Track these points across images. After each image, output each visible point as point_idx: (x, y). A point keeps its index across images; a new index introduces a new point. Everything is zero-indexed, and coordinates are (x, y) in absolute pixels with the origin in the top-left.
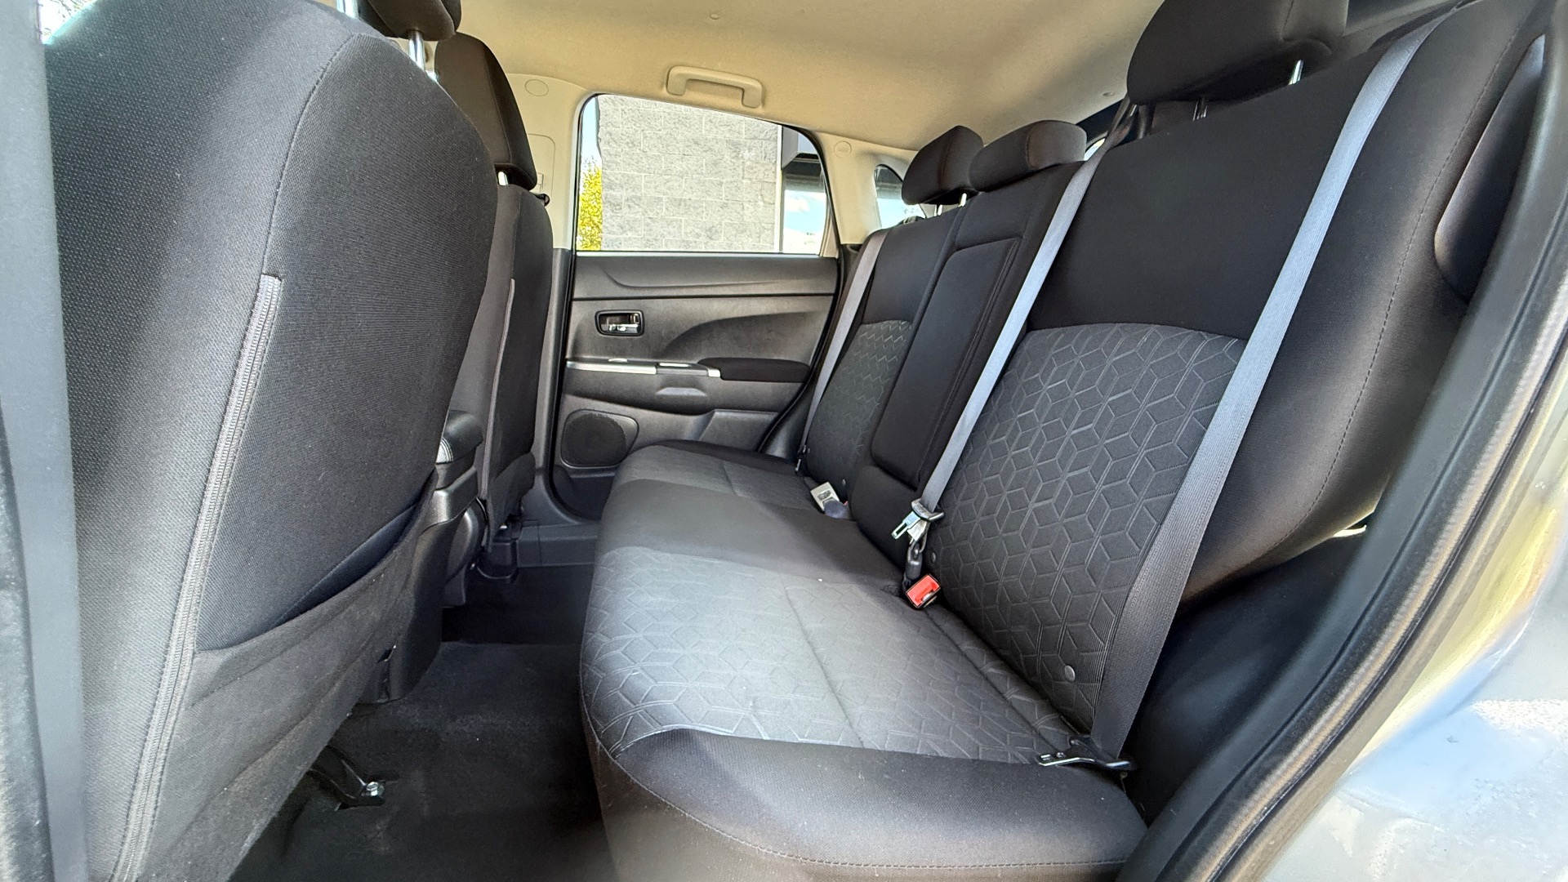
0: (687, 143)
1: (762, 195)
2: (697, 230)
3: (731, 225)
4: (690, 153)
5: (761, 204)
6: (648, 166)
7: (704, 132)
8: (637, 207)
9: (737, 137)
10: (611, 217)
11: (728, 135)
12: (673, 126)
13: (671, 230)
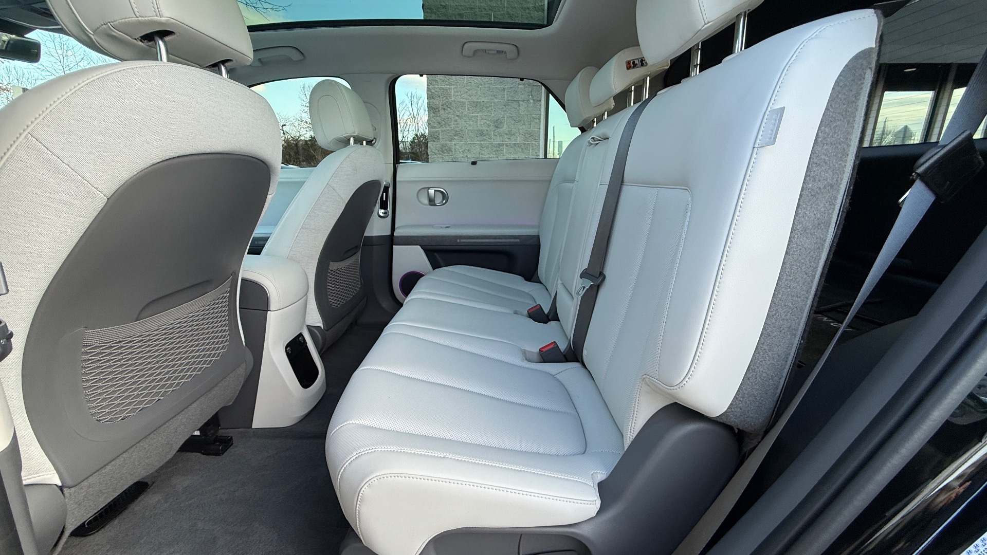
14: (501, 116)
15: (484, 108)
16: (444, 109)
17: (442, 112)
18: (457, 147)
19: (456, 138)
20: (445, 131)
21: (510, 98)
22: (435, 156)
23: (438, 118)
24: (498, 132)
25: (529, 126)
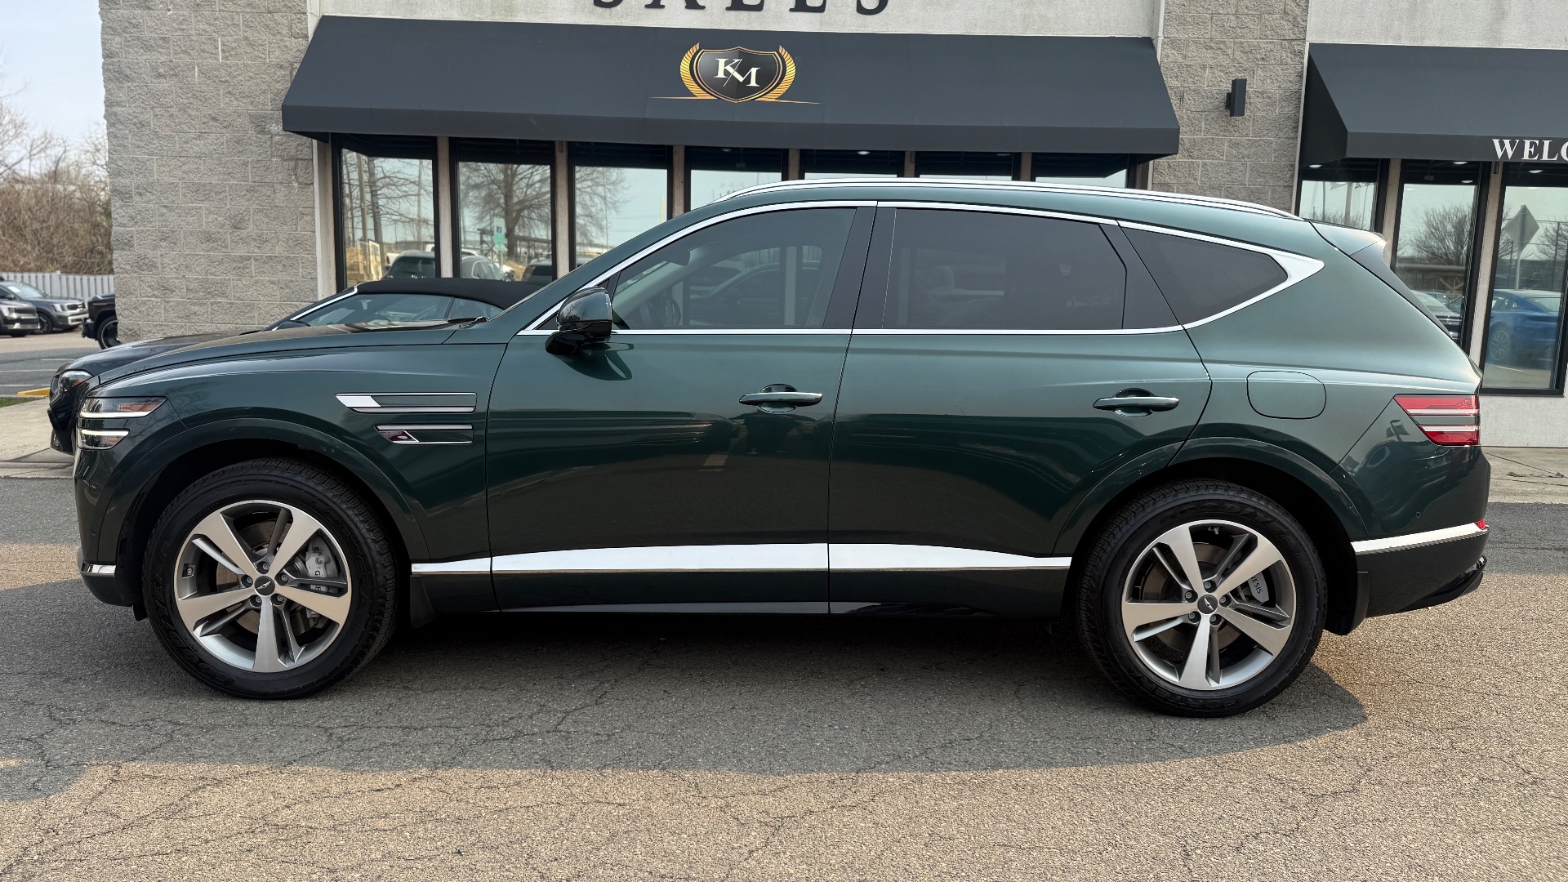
0: (206, 120)
1: (296, 175)
2: (220, 219)
3: (262, 211)
4: (207, 130)
5: (296, 185)
6: (159, 148)
7: (222, 106)
8: (148, 194)
9: (262, 110)
10: (122, 207)
11: (251, 107)
12: (186, 101)
13: (190, 219)
14: (244, 208)
15: (213, 194)
16: (140, 194)
17: (137, 199)
18: (166, 260)
19: (164, 244)
20: (142, 231)
21: (257, 179)
22: (126, 275)
23: (130, 210)
24: (238, 235)
25: (294, 227)
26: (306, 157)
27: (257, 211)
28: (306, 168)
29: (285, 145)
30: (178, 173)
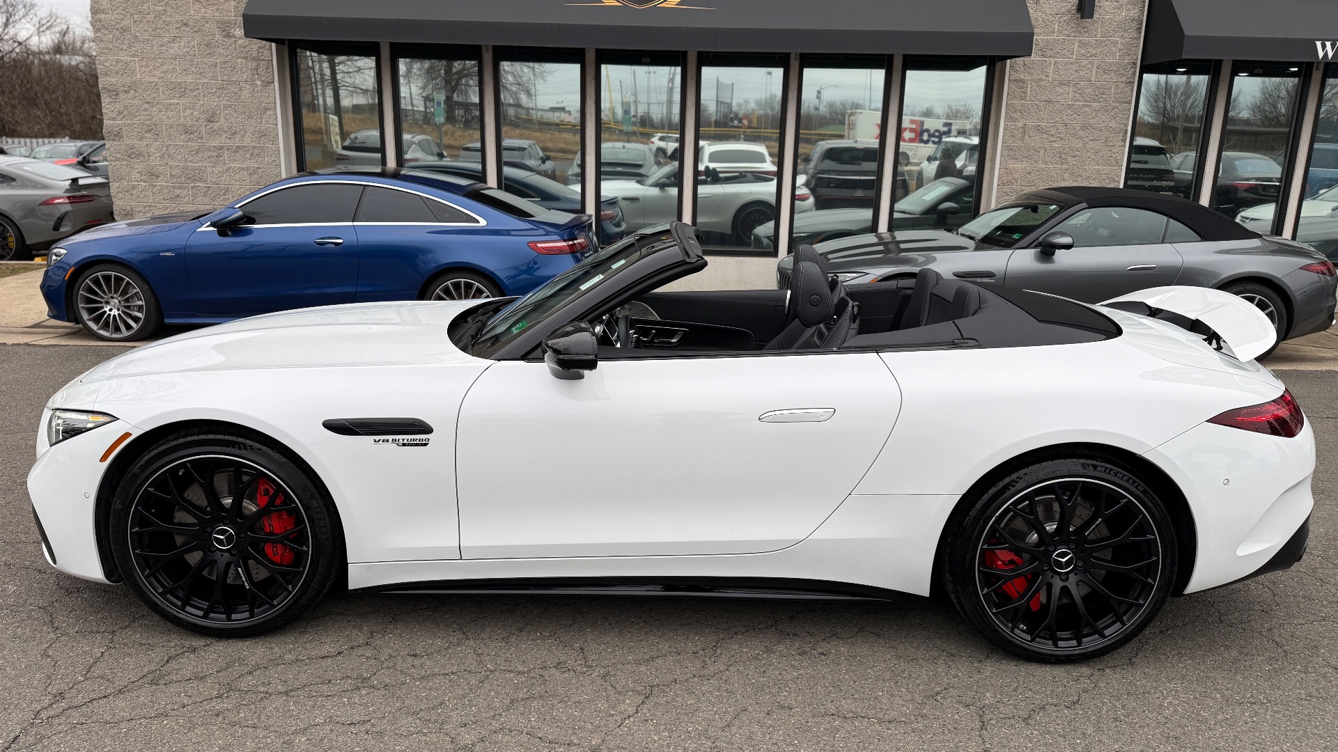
0: (179, 26)
1: (258, 74)
2: (196, 113)
3: (231, 106)
4: (180, 35)
5: (259, 83)
6: (139, 51)
7: (192, 12)
8: (132, 91)
9: (226, 16)
10: (110, 103)
11: (217, 14)
12: (161, 8)
13: (170, 114)
14: (215, 104)
15: (188, 92)
16: (126, 92)
17: (123, 95)
18: (151, 150)
19: (148, 135)
20: (129, 124)
21: (225, 78)
22: (118, 162)
23: (117, 105)
24: (211, 128)
25: (259, 120)
26: (266, 58)
27: (226, 107)
28: (267, 69)
29: (248, 48)
30: (158, 73)
